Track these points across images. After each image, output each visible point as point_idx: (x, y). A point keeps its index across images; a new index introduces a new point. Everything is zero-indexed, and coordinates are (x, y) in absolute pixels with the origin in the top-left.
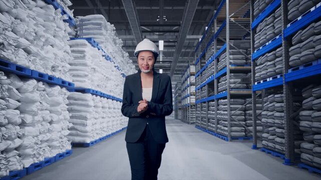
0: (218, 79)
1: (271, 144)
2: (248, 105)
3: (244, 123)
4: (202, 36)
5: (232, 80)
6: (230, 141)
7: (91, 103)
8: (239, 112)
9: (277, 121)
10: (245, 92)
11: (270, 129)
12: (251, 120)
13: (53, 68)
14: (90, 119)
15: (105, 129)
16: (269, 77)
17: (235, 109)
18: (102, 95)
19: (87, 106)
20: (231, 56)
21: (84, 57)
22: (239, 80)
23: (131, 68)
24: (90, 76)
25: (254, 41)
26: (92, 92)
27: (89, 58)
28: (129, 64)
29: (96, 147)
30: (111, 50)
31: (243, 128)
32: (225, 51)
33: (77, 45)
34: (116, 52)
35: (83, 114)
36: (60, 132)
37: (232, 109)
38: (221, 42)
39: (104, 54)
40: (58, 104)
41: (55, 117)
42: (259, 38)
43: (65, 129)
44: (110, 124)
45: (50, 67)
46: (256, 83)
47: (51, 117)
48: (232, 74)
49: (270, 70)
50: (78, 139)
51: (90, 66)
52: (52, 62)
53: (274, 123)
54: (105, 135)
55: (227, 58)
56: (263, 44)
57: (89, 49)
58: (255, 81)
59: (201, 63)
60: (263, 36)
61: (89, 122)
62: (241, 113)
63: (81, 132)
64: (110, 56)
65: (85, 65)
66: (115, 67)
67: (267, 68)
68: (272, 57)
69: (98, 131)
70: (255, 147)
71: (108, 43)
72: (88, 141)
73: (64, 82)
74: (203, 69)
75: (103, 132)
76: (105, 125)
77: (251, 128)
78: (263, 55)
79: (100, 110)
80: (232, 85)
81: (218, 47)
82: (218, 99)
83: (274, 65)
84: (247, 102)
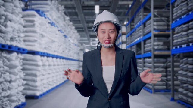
0: (145, 41)
1: (185, 98)
2: (169, 64)
3: (165, 78)
4: (131, 3)
5: (156, 43)
6: (154, 93)
7: (40, 63)
8: (161, 69)
9: (189, 80)
10: (166, 53)
11: (185, 85)
12: (170, 76)
13: (12, 39)
14: (39, 76)
15: (51, 83)
16: (184, 44)
17: (158, 67)
18: (48, 56)
19: (37, 65)
20: (155, 23)
21: (34, 26)
22: (161, 43)
23: (71, 29)
24: (39, 41)
25: (173, 14)
26: (40, 54)
27: (38, 26)
28: (70, 26)
29: (44, 98)
30: (55, 17)
31: (165, 83)
32: (150, 18)
33: (28, 16)
34: (59, 18)
35: (34, 72)
36: (17, 88)
37: (155, 67)
38: (147, 10)
39: (49, 21)
40: (15, 67)
41: (13, 78)
42: (177, 12)
43: (20, 86)
44: (55, 78)
45: (9, 39)
46: (174, 48)
47: (10, 77)
48: (156, 38)
49: (184, 39)
50: (29, 93)
51: (39, 33)
52: (10, 35)
53: (187, 81)
54: (50, 88)
55: (152, 24)
56: (180, 17)
57: (38, 19)
58: (173, 46)
59: (131, 25)
60: (179, 10)
61: (38, 79)
62: (163, 71)
63: (32, 86)
64: (54, 22)
65: (35, 32)
66: (59, 31)
67: (183, 37)
68: (186, 28)
69: (45, 86)
70: (173, 99)
71: (53, 12)
72: (38, 94)
73: (19, 49)
74: (133, 31)
75: (49, 86)
76: (50, 80)
77: (170, 83)
78: (180, 26)
79: (47, 68)
80: (156, 48)
81: (145, 14)
82: (145, 58)
83: (188, 35)
84: (168, 61)
